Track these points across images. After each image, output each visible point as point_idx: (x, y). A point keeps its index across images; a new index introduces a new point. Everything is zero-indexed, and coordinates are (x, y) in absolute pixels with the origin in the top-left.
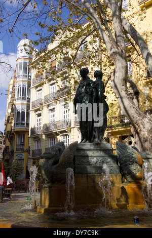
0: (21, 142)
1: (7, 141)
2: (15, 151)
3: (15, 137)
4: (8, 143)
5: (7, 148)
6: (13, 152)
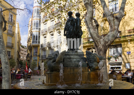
0: (36, 51)
1: (29, 51)
2: (33, 56)
3: (33, 49)
4: (29, 52)
5: (28, 54)
6: (31, 56)
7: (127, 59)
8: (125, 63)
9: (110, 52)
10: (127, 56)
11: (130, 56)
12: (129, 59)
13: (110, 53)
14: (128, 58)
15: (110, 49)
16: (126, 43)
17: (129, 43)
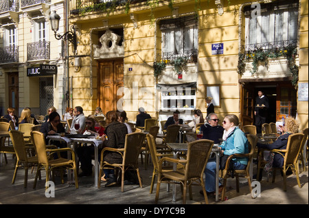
7: (213, 71)
8: (206, 85)
9: (162, 44)
10: (214, 59)
11: (222, 60)
12: (220, 70)
13: (163, 50)
14: (216, 67)
15: (163, 34)
16: (212, 11)
17: (220, 11)
